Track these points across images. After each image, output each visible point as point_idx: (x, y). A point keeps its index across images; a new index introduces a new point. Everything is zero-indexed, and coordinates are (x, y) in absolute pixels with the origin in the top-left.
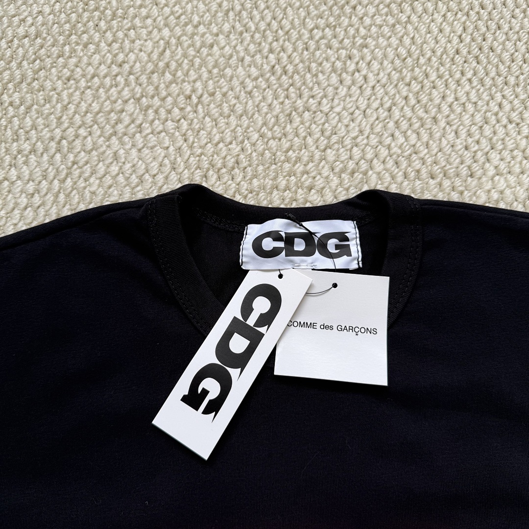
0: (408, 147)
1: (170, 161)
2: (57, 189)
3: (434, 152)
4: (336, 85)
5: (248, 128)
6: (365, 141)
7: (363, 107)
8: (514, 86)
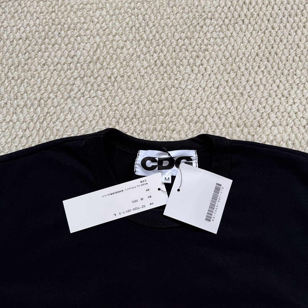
0: (226, 109)
1: (99, 113)
2: (38, 127)
3: (240, 113)
4: (189, 73)
5: (141, 96)
6: (204, 106)
7: (203, 86)
8: (286, 76)
